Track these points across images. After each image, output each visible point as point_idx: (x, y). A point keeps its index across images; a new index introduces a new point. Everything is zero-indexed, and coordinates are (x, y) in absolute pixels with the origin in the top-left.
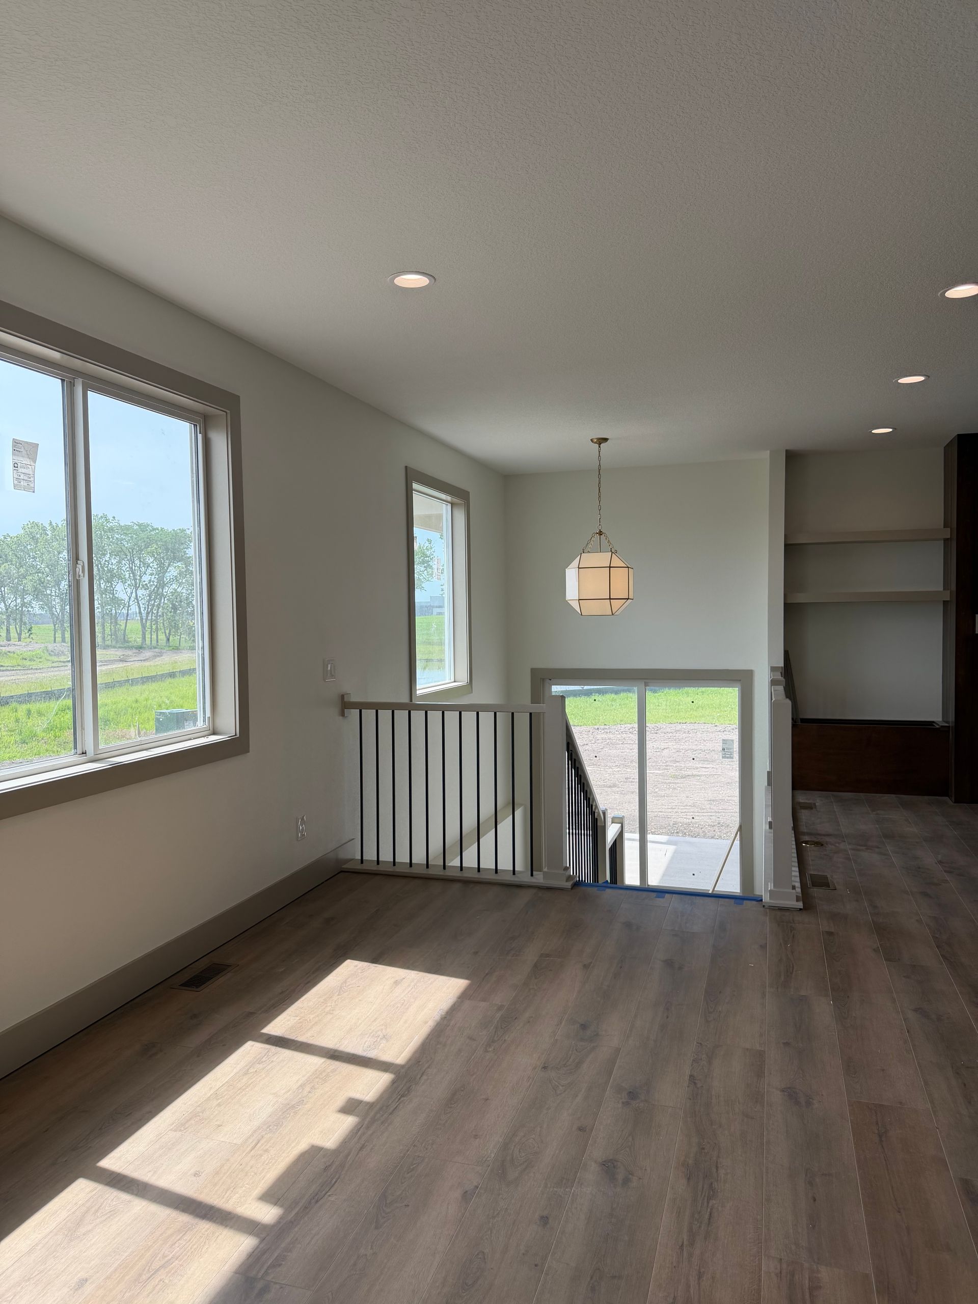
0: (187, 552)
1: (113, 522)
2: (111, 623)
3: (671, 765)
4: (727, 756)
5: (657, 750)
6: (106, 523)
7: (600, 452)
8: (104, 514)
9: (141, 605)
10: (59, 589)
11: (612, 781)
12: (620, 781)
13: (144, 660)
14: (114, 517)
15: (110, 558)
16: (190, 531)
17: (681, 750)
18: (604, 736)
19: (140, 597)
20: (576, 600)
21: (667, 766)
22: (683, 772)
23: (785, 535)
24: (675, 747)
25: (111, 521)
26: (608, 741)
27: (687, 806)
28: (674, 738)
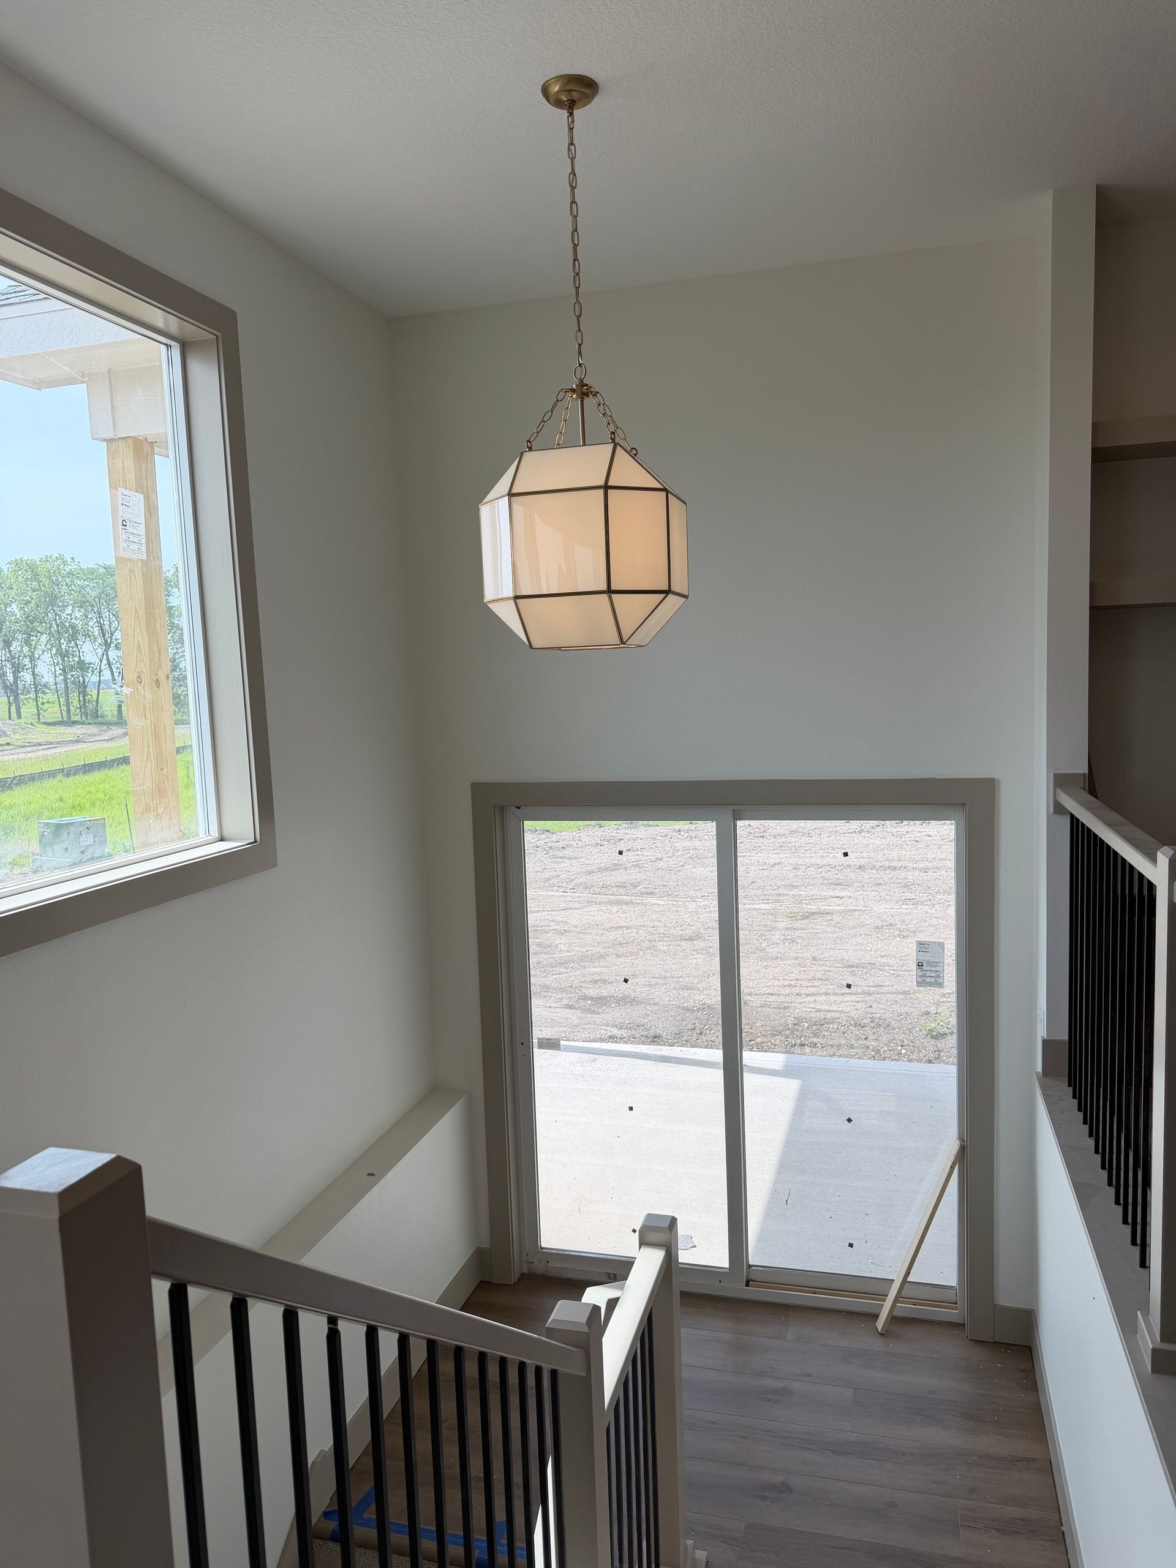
0: (170, 601)
1: (72, 564)
2: (79, 693)
3: (785, 892)
4: (928, 980)
5: (765, 868)
6: (63, 566)
7: (572, 129)
8: (59, 554)
9: (114, 670)
10: (10, 652)
11: (694, 928)
12: (706, 926)
13: (108, 740)
14: (73, 558)
15: (72, 610)
16: (171, 573)
17: (800, 867)
18: (687, 844)
19: (114, 659)
20: (508, 599)
21: (779, 895)
22: (804, 906)
23: (1094, 425)
24: (790, 861)
25: (69, 563)
26: (692, 852)
27: (814, 979)
28: (789, 845)
